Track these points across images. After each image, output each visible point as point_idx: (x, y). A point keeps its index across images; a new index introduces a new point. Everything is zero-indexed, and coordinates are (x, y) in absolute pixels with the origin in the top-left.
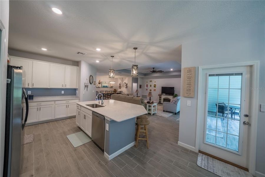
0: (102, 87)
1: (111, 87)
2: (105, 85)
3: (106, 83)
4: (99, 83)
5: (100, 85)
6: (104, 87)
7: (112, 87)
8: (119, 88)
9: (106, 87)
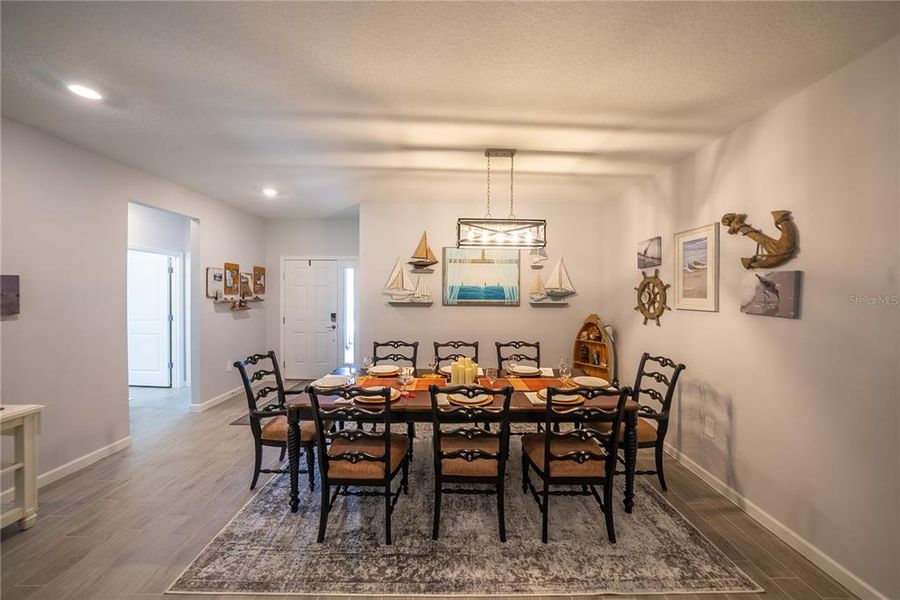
0: (445, 304)
1: (552, 295)
2: (480, 278)
3: (484, 261)
4: (421, 265)
5: (428, 285)
6: (467, 297)
7: (557, 299)
8: (641, 307)
9: (495, 297)
